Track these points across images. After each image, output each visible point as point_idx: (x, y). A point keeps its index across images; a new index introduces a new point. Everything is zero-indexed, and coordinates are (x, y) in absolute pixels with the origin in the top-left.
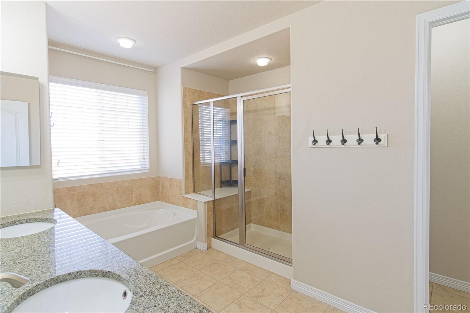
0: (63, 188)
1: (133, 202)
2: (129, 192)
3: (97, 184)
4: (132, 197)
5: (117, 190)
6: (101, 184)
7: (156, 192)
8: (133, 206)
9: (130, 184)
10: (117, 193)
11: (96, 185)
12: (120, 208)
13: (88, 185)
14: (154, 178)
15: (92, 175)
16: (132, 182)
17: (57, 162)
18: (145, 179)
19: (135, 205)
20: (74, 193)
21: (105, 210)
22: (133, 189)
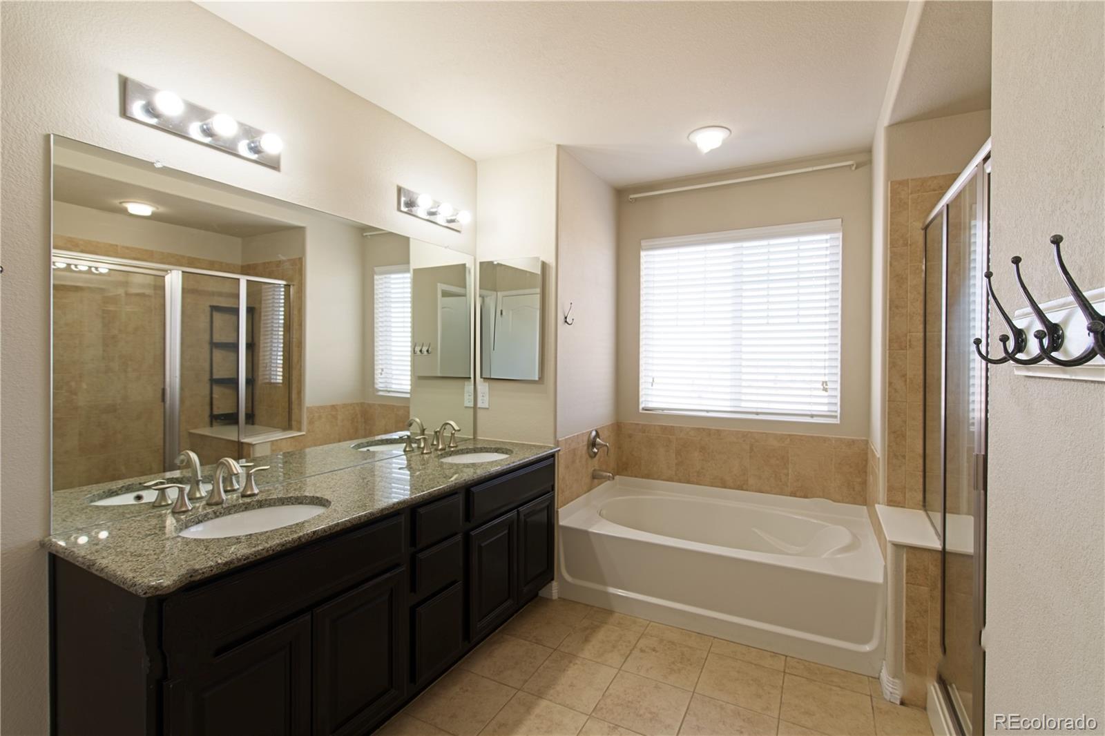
0: (655, 426)
1: (787, 486)
2: (778, 462)
3: (709, 430)
4: (787, 475)
5: (751, 449)
6: (718, 431)
7: (859, 480)
8: (787, 495)
9: (783, 445)
10: (750, 456)
11: (709, 432)
12: (756, 492)
13: (693, 429)
14: (853, 441)
15: (707, 411)
16: (788, 440)
17: (651, 381)
18: (825, 440)
19: (793, 494)
20: (670, 437)
21: (724, 485)
22: (790, 459)
